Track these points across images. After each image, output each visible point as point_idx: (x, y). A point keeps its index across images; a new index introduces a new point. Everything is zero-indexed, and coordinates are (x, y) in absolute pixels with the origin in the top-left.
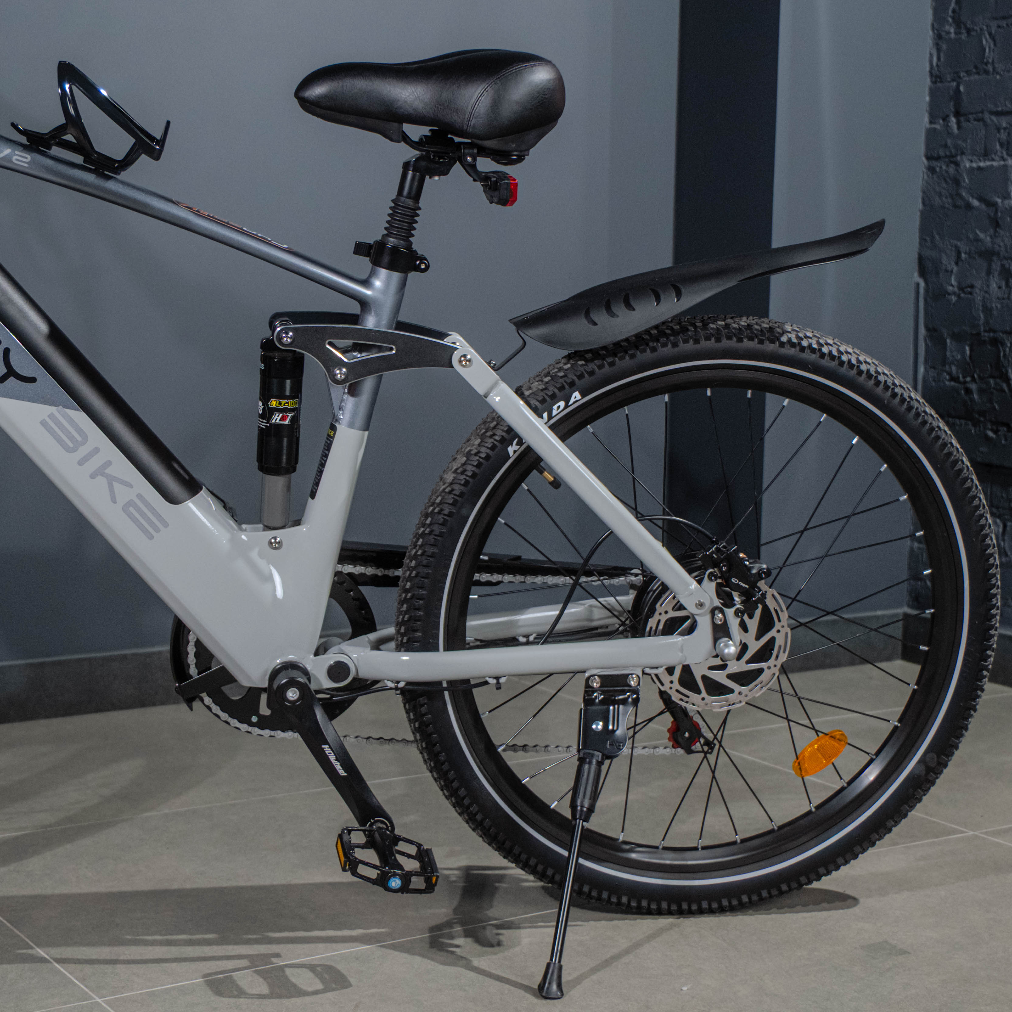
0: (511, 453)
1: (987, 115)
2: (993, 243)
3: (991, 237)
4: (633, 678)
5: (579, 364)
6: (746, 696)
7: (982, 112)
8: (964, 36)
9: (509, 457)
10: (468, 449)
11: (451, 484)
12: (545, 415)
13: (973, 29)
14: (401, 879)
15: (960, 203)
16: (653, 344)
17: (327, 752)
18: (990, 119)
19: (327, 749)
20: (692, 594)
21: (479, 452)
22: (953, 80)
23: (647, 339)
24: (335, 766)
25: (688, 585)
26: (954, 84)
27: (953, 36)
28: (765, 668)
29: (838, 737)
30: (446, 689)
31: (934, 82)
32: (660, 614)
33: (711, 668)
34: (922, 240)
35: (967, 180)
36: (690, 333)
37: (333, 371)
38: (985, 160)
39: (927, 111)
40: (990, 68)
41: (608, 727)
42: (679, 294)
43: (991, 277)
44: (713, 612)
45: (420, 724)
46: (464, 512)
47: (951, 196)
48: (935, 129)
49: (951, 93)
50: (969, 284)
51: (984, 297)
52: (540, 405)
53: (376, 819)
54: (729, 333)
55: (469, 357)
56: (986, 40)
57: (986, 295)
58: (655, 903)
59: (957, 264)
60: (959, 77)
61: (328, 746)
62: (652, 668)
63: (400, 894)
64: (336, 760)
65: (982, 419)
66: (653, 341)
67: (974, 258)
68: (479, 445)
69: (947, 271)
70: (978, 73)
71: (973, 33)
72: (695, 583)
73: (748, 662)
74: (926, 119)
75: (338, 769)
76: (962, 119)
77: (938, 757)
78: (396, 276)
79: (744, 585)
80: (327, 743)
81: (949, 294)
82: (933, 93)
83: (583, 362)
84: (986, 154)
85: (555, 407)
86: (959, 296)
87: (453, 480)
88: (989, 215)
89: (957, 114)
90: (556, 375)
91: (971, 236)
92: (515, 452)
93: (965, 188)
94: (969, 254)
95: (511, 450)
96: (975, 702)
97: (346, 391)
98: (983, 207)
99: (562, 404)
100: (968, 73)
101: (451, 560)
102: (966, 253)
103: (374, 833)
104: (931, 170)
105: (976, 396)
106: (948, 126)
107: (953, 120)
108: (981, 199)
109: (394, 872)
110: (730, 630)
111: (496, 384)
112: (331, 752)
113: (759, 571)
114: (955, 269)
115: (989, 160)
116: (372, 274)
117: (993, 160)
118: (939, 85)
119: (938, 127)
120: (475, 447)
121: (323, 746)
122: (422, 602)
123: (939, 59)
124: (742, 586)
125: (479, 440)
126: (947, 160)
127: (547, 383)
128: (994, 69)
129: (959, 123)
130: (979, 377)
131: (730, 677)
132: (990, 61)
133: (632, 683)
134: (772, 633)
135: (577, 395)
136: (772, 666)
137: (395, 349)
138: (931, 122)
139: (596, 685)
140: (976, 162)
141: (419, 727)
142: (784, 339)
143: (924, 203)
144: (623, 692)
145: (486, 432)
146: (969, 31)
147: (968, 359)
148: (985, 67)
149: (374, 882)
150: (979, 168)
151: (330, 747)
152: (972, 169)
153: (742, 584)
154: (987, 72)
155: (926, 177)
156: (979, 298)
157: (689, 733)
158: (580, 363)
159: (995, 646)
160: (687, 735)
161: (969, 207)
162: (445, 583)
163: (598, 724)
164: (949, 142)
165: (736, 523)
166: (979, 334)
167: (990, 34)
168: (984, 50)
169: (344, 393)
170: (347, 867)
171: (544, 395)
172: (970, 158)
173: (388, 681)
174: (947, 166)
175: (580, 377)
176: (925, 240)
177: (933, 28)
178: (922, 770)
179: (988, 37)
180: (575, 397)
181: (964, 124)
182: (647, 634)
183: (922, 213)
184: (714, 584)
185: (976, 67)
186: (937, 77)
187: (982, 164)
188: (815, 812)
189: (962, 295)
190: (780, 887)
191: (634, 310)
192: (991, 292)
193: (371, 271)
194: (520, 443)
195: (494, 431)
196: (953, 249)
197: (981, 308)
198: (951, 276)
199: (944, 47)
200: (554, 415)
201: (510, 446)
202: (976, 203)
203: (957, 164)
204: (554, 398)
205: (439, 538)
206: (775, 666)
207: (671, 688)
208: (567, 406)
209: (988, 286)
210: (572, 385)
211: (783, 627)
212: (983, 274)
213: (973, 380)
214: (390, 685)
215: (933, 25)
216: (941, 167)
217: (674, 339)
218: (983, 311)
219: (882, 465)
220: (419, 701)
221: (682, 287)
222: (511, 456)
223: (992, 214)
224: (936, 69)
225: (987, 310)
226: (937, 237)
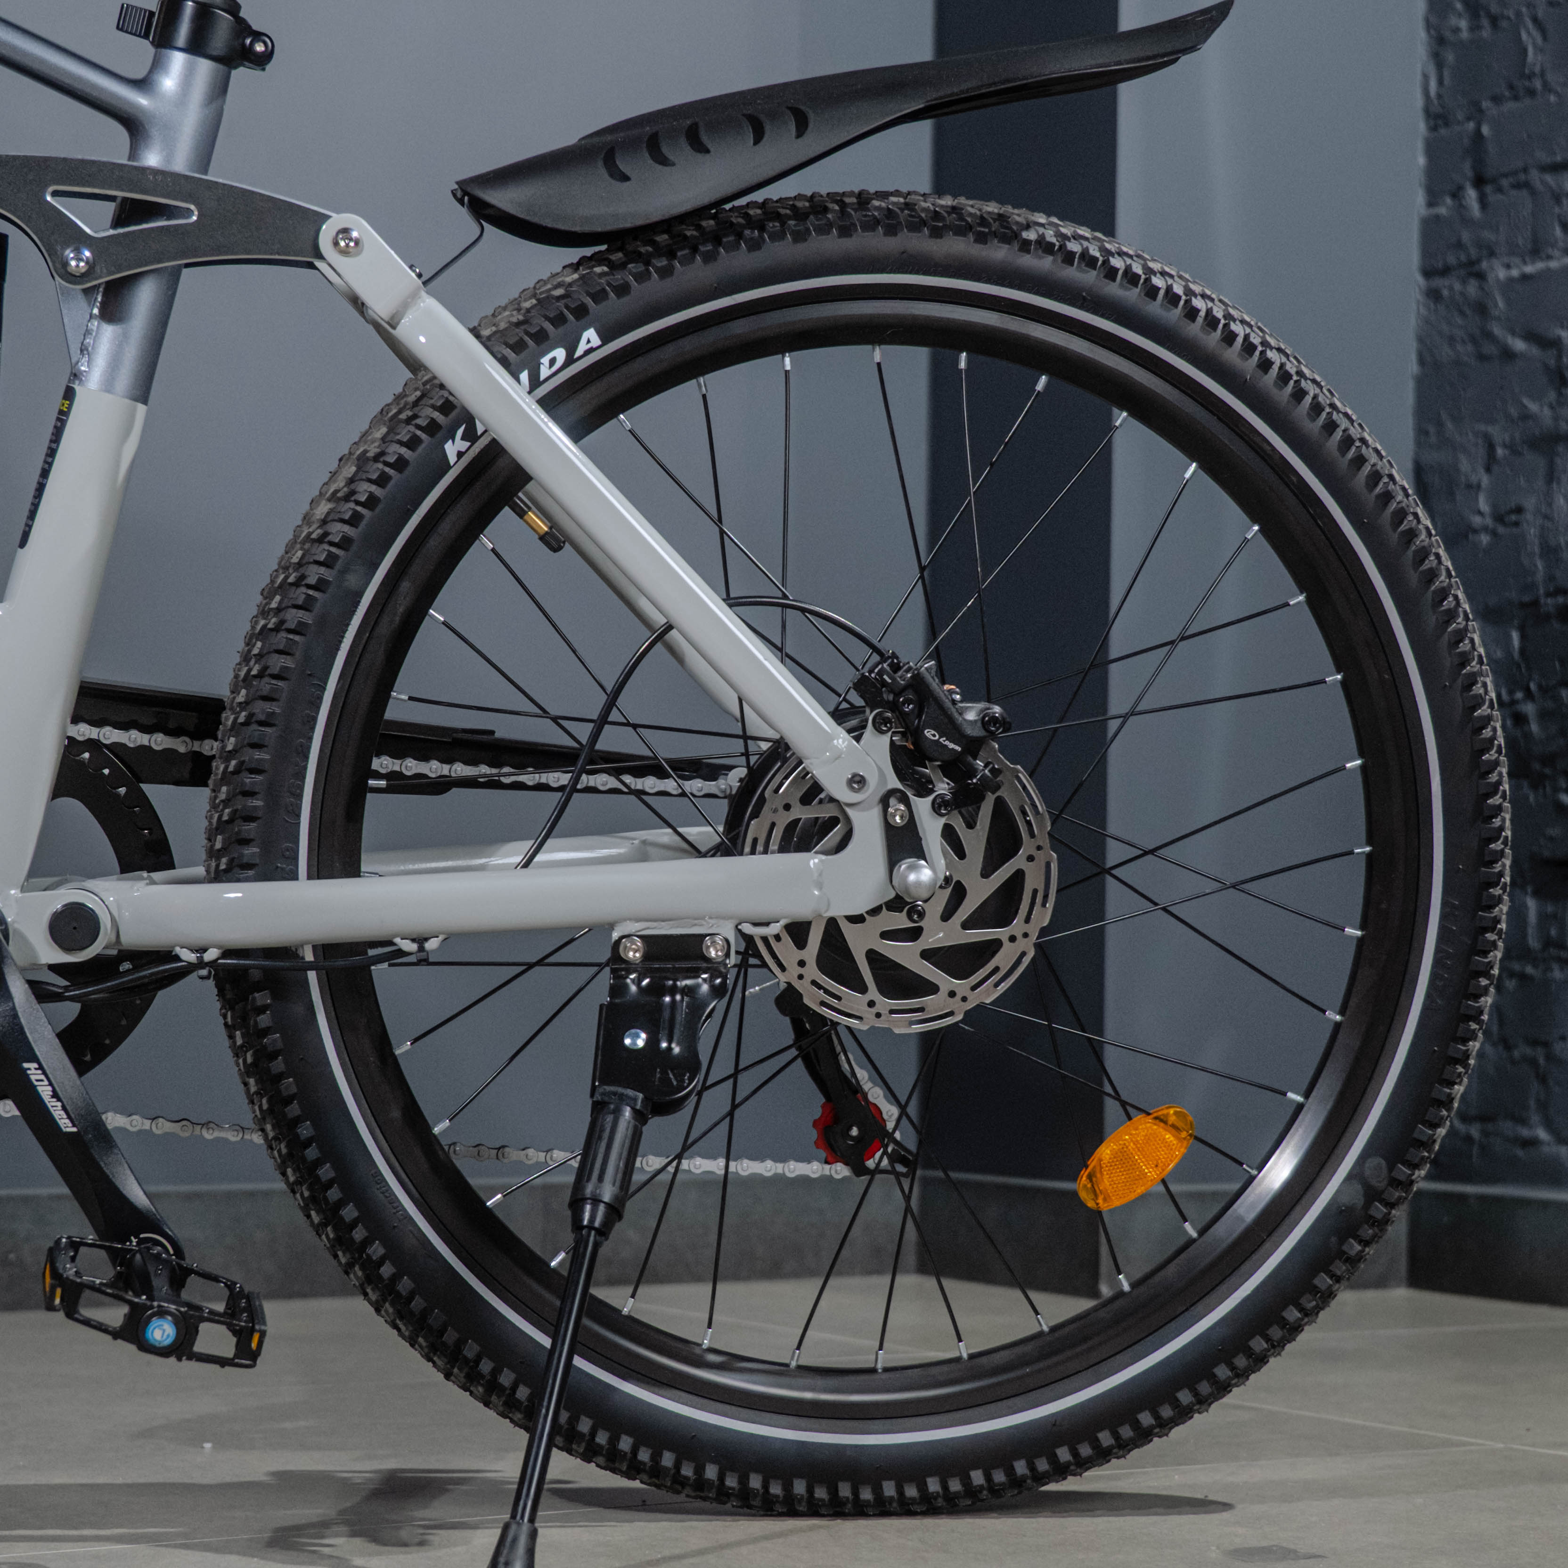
0: (452, 458)
1: (1535, 176)
2: (1556, 419)
3: (1551, 407)
4: (714, 943)
5: (595, 273)
6: (964, 999)
7: (1525, 170)
8: (1486, 33)
9: (448, 467)
10: (361, 449)
11: (324, 522)
12: (524, 376)
13: (1503, 17)
14: (176, 1323)
15: (1489, 349)
16: (753, 233)
17: (33, 1078)
18: (1542, 181)
19: (33, 1071)
20: (839, 757)
21: (382, 454)
22: (1469, 119)
23: (739, 224)
24: (52, 1109)
25: (830, 738)
26: (1471, 125)
27: (1465, 35)
28: (1005, 940)
29: (1172, 1119)
30: (311, 966)
31: (1433, 129)
32: (775, 811)
33: (885, 935)
34: (1421, 432)
35: (1501, 304)
36: (830, 216)
37: (62, 255)
38: (1533, 262)
39: (1420, 185)
40: (1538, 84)
41: (658, 1042)
42: (802, 127)
43: (1555, 485)
44: (884, 802)
45: (254, 1055)
46: (352, 580)
47: (1473, 340)
48: (1437, 217)
49: (1466, 141)
50: (1513, 505)
51: (1542, 528)
52: (513, 355)
53: (142, 1236)
54: (910, 216)
55: (355, 234)
56: (1529, 33)
57: (1548, 524)
58: (780, 1482)
59: (1488, 470)
60: (1481, 111)
61: (36, 1065)
62: (756, 924)
63: (172, 1360)
64: (53, 1097)
65: (1547, 771)
66: (753, 229)
67: (1520, 454)
68: (383, 439)
69: (1469, 486)
70: (1516, 98)
71: (1504, 24)
72: (843, 734)
73: (966, 925)
74: (1420, 198)
75: (57, 1117)
76: (1488, 189)
77: (1391, 1167)
78: (205, 67)
79: (951, 746)
80: (34, 1058)
81: (1475, 531)
82: (1431, 149)
83: (606, 269)
84: (1536, 251)
85: (545, 360)
86: (1494, 533)
87: (328, 513)
88: (1546, 366)
89: (1479, 182)
90: (548, 297)
91: (1514, 412)
92: (460, 455)
93: (1498, 319)
94: (1511, 447)
95: (451, 449)
96: (1465, 1046)
97: (96, 311)
98: (1535, 351)
99: (560, 354)
100: (1496, 99)
101: (324, 689)
102: (1505, 446)
103: (134, 1255)
104: (1434, 295)
105: (1534, 727)
106: (1461, 205)
107: (1471, 194)
108: (1531, 337)
109: (159, 1306)
110: (923, 842)
111: (414, 296)
112: (42, 1077)
113: (984, 718)
114: (1485, 480)
115: (1542, 259)
116: (157, 65)
117: (1549, 257)
118: (1443, 131)
119: (1442, 211)
120: (376, 444)
121: (26, 1065)
122: (259, 778)
123: (1440, 82)
124: (946, 746)
125: (384, 430)
126: (1463, 272)
127: (528, 311)
128: (1545, 84)
129: (1483, 201)
130: (1540, 687)
131: (926, 955)
132: (1537, 69)
133: (713, 953)
134: (1017, 862)
135: (590, 337)
136: (1019, 936)
137: (196, 213)
138: (1430, 204)
139: (633, 953)
140: (1518, 267)
141: (255, 1064)
142: (1031, 235)
143: (1422, 361)
144: (694, 973)
145: (400, 412)
146: (1494, 21)
147: (1516, 655)
148: (1527, 83)
149: (116, 1334)
150: (1525, 277)
151: (41, 1067)
152: (1511, 280)
153: (947, 743)
154: (1532, 93)
155: (1423, 310)
156: (1532, 531)
157: (859, 1129)
158: (598, 270)
159: (1503, 926)
160: (855, 1132)
161: (1508, 355)
162: (310, 739)
163: (638, 1036)
164: (1466, 236)
165: (941, 633)
166: (1535, 603)
167: (1535, 20)
168: (1525, 51)
169: (91, 316)
170: (57, 1301)
171: (522, 334)
172: (1506, 260)
173: (182, 947)
174: (1464, 282)
175: (599, 296)
176: (1427, 433)
177: (1428, 25)
178: (1357, 1197)
179: (1530, 25)
180: (589, 341)
181: (1493, 198)
182: (747, 849)
183: (1420, 381)
184: (886, 739)
185: (1511, 87)
186: (1437, 116)
187: (1529, 269)
188: (1130, 1292)
189: (1501, 530)
190: (1056, 1455)
191: (708, 151)
192: (1556, 515)
193: (153, 64)
194: (471, 436)
195: (416, 409)
196: (1480, 441)
197: (1537, 550)
198: (1477, 494)
199: (1450, 57)
200: (542, 378)
201: (450, 441)
202: (1519, 345)
203: (1481, 276)
204: (542, 340)
205: (297, 638)
206: (1026, 935)
207: (801, 977)
208: (570, 360)
209: (1550, 505)
210: (581, 312)
211: (1039, 848)
212: (1540, 483)
213: (1529, 695)
214: (188, 956)
215: (1427, 21)
216: (1451, 288)
217: (795, 226)
218: (1541, 556)
219: (1250, 528)
220: (254, 999)
221: (810, 112)
222: (452, 463)
223: (1552, 362)
224: (1436, 102)
225: (1550, 552)
226: (1449, 425)
